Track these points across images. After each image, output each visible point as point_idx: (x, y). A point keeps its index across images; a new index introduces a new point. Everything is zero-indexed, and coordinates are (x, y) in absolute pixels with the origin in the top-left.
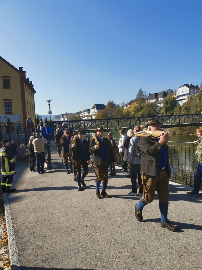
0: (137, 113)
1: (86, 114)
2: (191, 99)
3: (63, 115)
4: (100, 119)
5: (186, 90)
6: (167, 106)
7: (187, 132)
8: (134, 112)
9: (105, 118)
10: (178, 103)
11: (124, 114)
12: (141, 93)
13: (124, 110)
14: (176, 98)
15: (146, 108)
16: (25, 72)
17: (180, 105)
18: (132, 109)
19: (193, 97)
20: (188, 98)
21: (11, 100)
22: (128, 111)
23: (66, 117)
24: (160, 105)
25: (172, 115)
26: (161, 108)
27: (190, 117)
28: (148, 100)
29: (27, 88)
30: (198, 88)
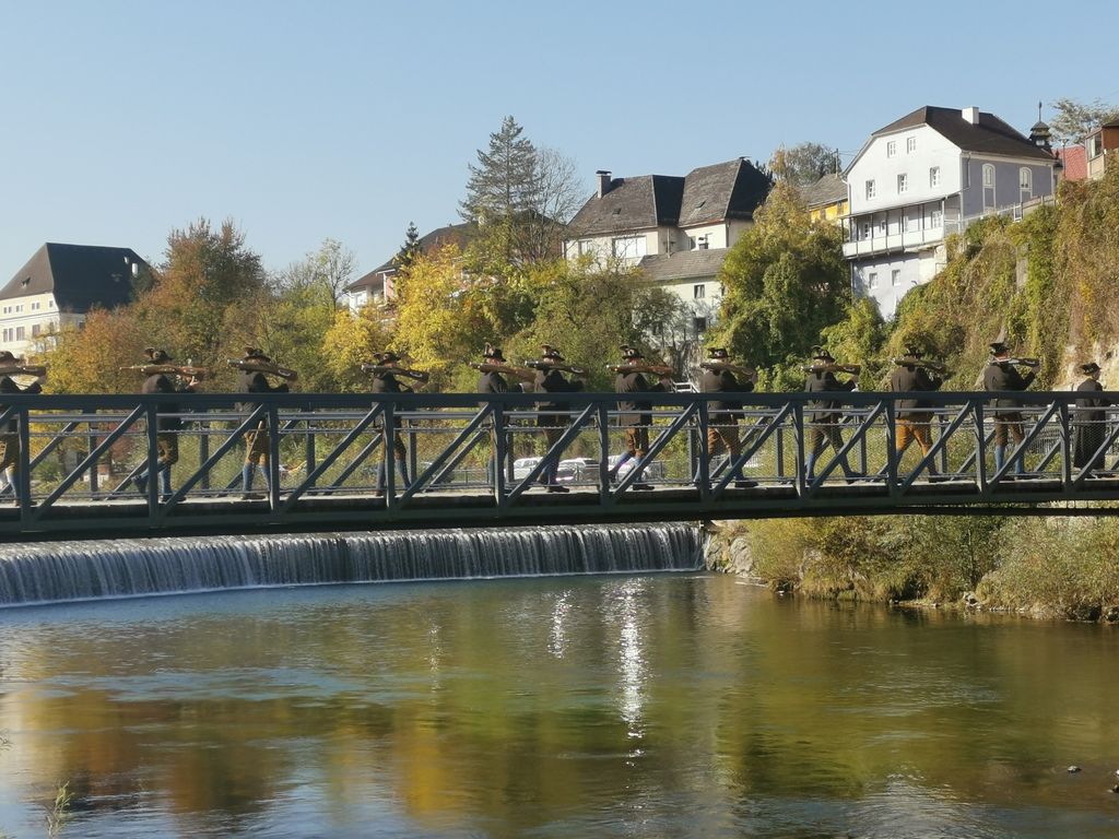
2: (972, 252)
5: (934, 164)
6: (759, 305)
7: (898, 581)
8: (440, 350)
10: (862, 288)
11: (339, 363)
12: (511, 162)
13: (341, 328)
14: (847, 236)
15: (560, 317)
17: (873, 306)
18: (416, 320)
19: (993, 238)
20: (951, 245)
24: (698, 291)
30: (1045, 153)
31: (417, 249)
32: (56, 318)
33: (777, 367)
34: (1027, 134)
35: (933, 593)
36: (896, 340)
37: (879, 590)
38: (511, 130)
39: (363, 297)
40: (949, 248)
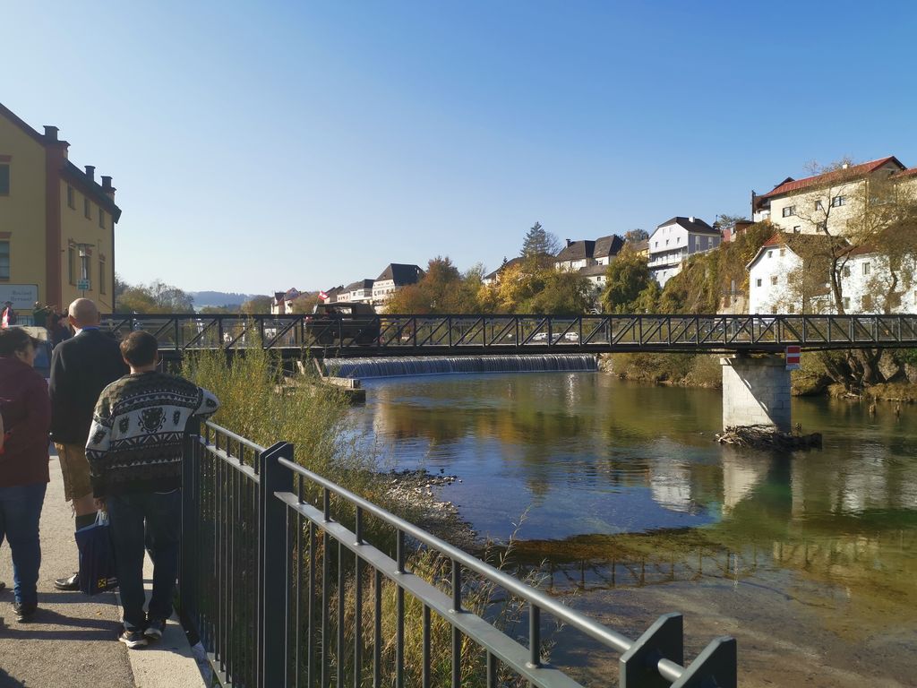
0: (523, 302)
1: (358, 296)
2: (691, 266)
3: (280, 296)
5: (679, 235)
6: (619, 283)
7: (659, 374)
8: (514, 298)
10: (654, 278)
11: (481, 302)
12: (537, 237)
13: (482, 291)
14: (649, 261)
15: (553, 288)
16: (66, 144)
17: (658, 283)
18: (506, 289)
20: (684, 263)
21: (8, 235)
22: (493, 294)
24: (599, 279)
26: (598, 290)
28: (560, 261)
29: (79, 198)
30: (718, 232)
31: (507, 265)
32: (394, 288)
33: (624, 304)
34: (712, 226)
35: (671, 378)
36: (664, 295)
37: (653, 378)
38: (538, 226)
39: (490, 281)
40: (683, 265)
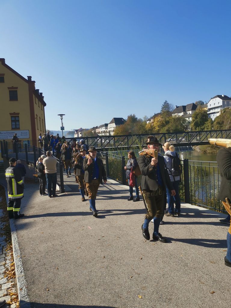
0: (162, 128)
1: (103, 129)
2: (224, 112)
3: (77, 131)
4: (119, 135)
5: (219, 102)
6: (197, 120)
8: (159, 127)
9: (125, 135)
10: (210, 117)
11: (147, 129)
12: (166, 105)
13: (147, 125)
14: (208, 111)
15: (173, 123)
16: (34, 82)
17: (212, 119)
18: (156, 124)
19: (227, 110)
20: (221, 111)
21: (18, 114)
22: (151, 126)
23: (81, 134)
24: (189, 119)
25: (202, 131)
26: (189, 122)
27: (223, 133)
28: (174, 113)
29: (37, 100)
32: (115, 126)
33: (200, 127)
36: (215, 123)
38: (166, 102)
39: (148, 122)
40: (221, 112)
